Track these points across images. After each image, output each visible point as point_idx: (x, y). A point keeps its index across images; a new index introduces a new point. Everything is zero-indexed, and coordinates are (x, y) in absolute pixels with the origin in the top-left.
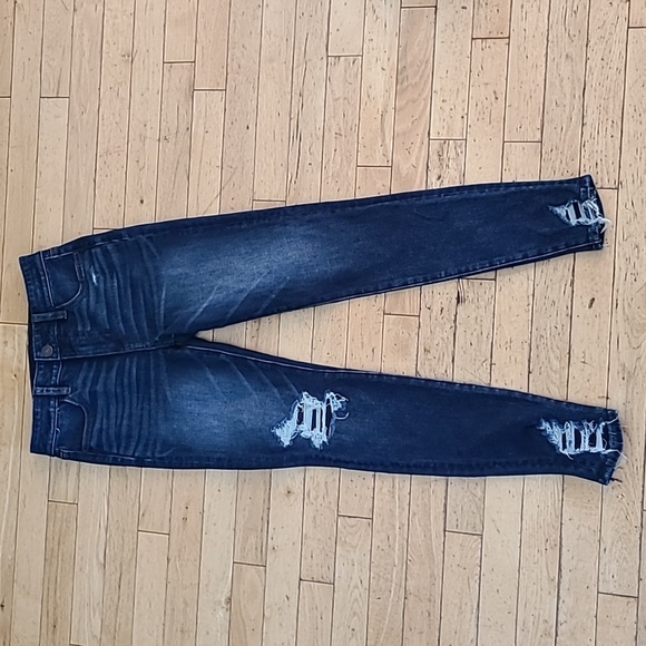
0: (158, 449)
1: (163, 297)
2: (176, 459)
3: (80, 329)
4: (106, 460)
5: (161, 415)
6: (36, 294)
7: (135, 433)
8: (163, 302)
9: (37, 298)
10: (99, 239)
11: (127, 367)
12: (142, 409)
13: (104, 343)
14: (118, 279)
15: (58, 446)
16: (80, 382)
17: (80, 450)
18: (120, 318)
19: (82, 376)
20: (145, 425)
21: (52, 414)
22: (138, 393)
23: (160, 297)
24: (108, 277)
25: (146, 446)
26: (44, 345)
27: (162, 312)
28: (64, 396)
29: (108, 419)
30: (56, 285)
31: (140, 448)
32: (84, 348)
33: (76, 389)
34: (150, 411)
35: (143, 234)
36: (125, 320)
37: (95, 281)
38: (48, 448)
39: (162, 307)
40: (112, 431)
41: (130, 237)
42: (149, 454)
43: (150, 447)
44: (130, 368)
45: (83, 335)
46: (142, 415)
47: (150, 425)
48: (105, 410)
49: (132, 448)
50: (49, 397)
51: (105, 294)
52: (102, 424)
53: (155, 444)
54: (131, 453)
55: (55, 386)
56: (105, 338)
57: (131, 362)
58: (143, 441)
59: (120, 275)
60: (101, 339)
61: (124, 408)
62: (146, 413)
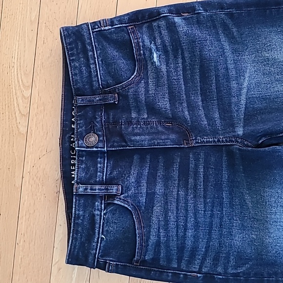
0: (232, 263)
1: (245, 84)
2: (256, 275)
3: (134, 115)
4: (164, 277)
5: (237, 222)
6: (81, 72)
7: (202, 246)
8: (245, 91)
9: (82, 77)
10: (166, 10)
11: (192, 166)
12: (212, 216)
13: (163, 133)
14: (183, 58)
15: (102, 256)
16: (132, 179)
17: (131, 262)
18: (185, 105)
19: (134, 172)
20: (215, 235)
21: (98, 218)
22: (205, 197)
23: (240, 85)
24: (171, 56)
25: (216, 259)
26: (88, 132)
27: (243, 102)
28: (113, 197)
29: (166, 229)
30: (107, 63)
31: (209, 262)
32: (138, 138)
33: (128, 189)
34: (221, 218)
35: (222, 8)
36: (191, 107)
37: (155, 59)
38: (91, 258)
39: (243, 97)
40: (173, 244)
41: (206, 11)
42: (220, 269)
43: (222, 261)
44: (196, 166)
45: (138, 123)
46: (211, 223)
47: (221, 235)
48: (161, 218)
49: (198, 262)
50: (94, 197)
51: (168, 76)
52: (159, 236)
53: (227, 258)
54: (196, 267)
55: (101, 183)
56: (164, 127)
57: (197, 160)
58: (212, 254)
59: (186, 55)
60: (160, 128)
61: (186, 217)
62: (216, 221)
